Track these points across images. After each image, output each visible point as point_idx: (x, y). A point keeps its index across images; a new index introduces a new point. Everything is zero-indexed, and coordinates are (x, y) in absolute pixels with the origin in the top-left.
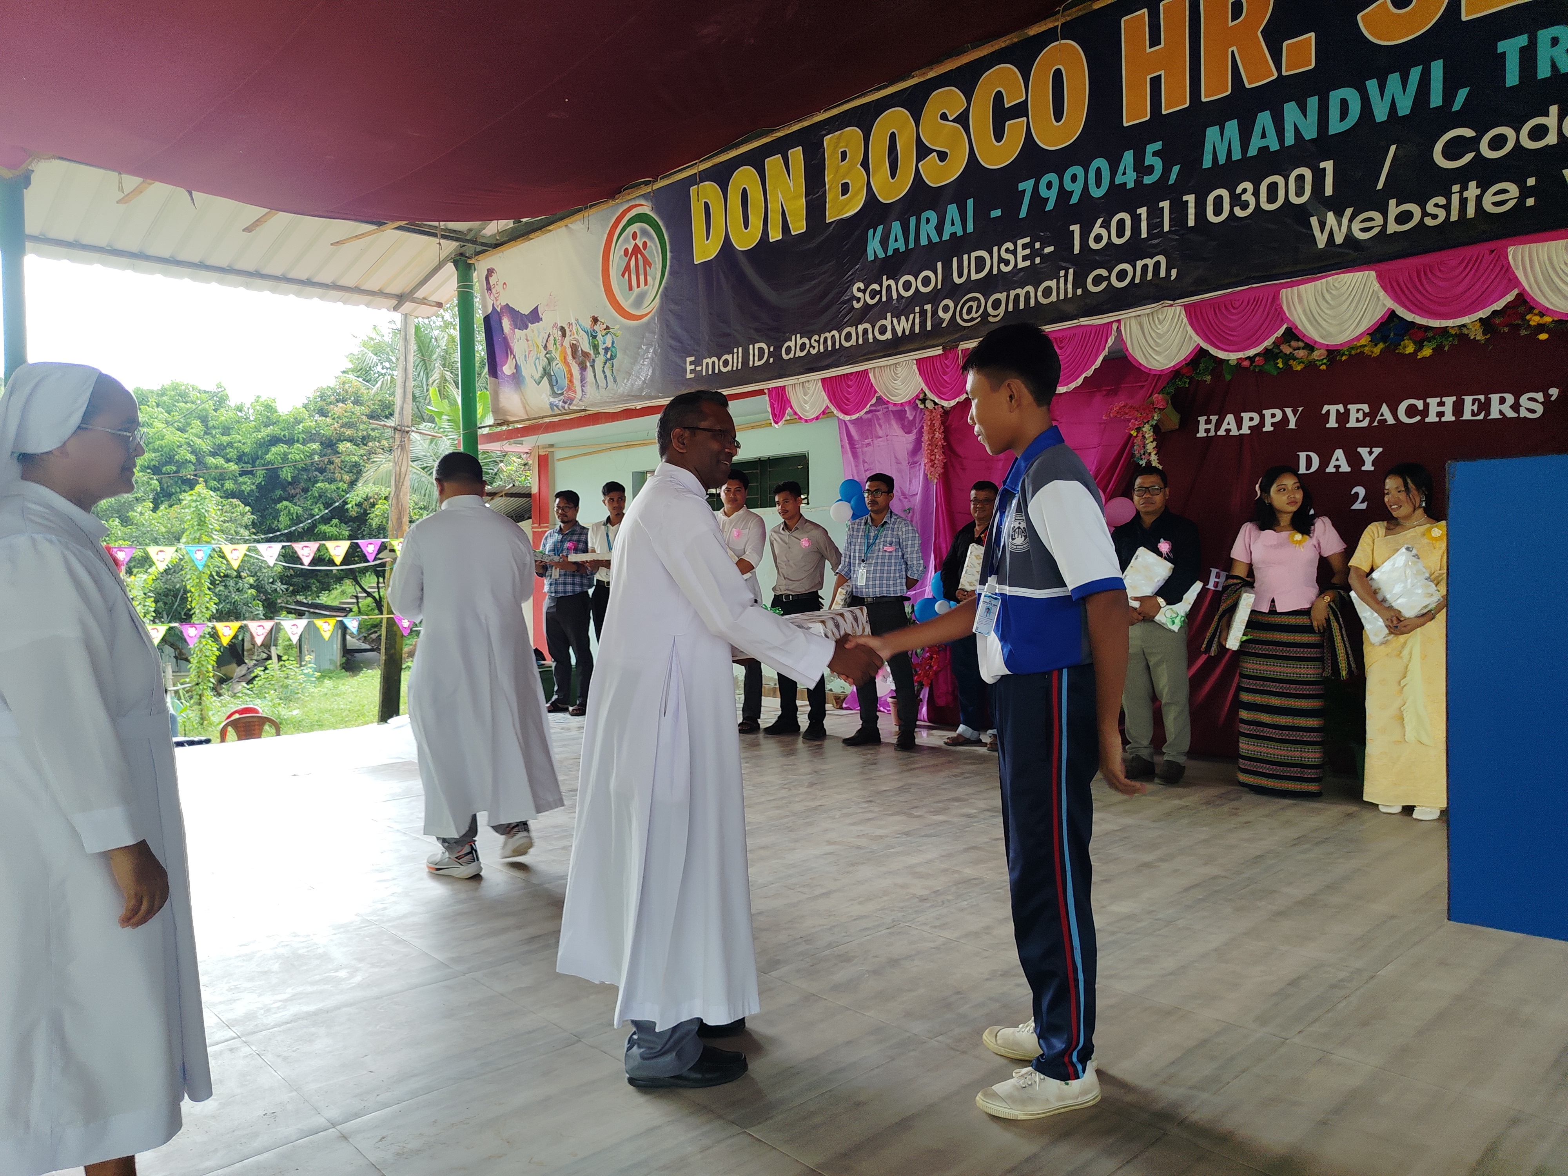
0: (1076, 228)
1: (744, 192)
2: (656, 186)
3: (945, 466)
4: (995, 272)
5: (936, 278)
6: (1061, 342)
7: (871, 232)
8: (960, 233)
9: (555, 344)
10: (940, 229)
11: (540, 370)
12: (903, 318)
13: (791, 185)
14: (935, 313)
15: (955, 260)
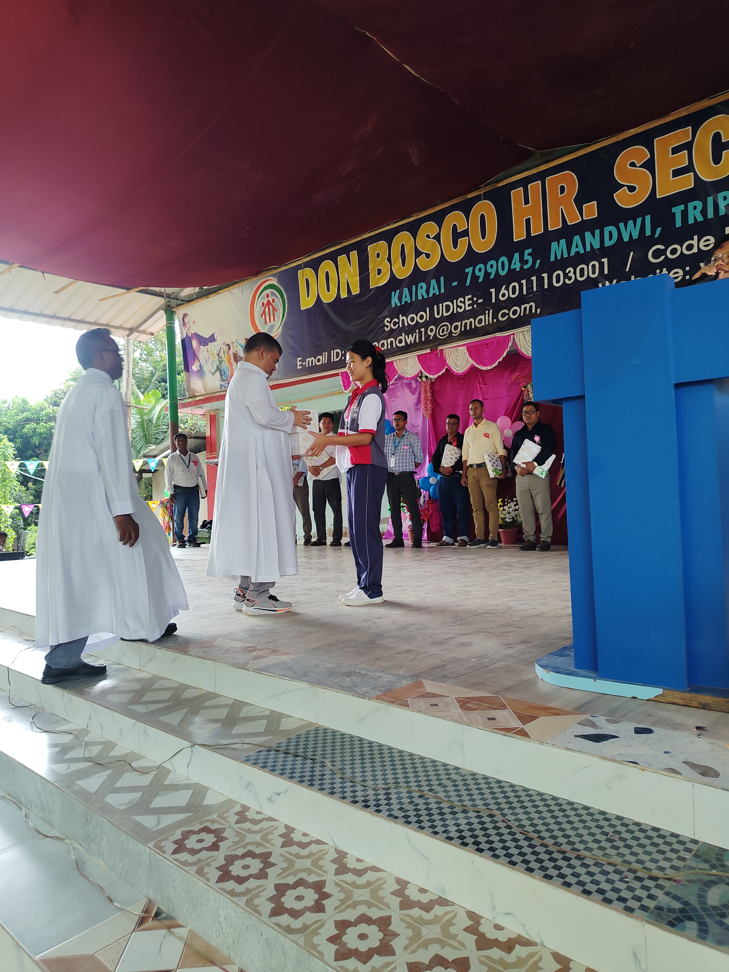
0: (493, 290)
1: (327, 273)
2: (280, 270)
3: (433, 410)
4: (455, 312)
5: (426, 316)
6: (487, 345)
7: (393, 293)
8: (437, 293)
9: (224, 353)
10: (428, 291)
11: (215, 367)
12: (410, 335)
13: (352, 270)
14: (426, 332)
15: (435, 306)
